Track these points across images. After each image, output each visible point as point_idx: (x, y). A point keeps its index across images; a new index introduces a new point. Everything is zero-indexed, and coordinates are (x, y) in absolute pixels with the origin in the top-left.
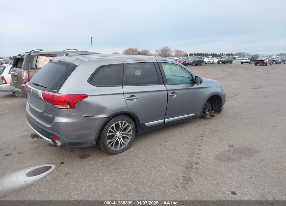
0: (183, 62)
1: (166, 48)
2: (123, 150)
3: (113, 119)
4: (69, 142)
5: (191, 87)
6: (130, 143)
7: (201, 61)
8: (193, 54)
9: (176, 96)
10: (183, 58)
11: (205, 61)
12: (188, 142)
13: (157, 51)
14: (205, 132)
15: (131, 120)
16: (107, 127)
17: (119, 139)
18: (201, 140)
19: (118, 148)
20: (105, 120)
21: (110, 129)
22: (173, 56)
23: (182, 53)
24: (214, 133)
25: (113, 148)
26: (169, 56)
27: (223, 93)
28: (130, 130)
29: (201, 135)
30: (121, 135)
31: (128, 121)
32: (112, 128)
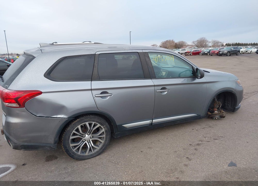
0: (217, 52)
1: (203, 39)
2: (93, 155)
3: (78, 120)
4: (21, 144)
5: (192, 81)
6: (103, 148)
7: (237, 51)
8: (231, 44)
9: (167, 92)
10: (218, 49)
11: (242, 51)
12: (177, 152)
13: (194, 42)
14: (205, 137)
15: (103, 121)
16: (68, 129)
17: (88, 142)
18: (196, 149)
19: (87, 154)
20: (64, 121)
21: (74, 131)
22: (210, 47)
23: (220, 44)
24: (216, 141)
25: (79, 153)
26: (206, 46)
27: (239, 89)
28: (103, 133)
29: (198, 142)
30: (91, 138)
31: (100, 122)
32: (77, 130)
